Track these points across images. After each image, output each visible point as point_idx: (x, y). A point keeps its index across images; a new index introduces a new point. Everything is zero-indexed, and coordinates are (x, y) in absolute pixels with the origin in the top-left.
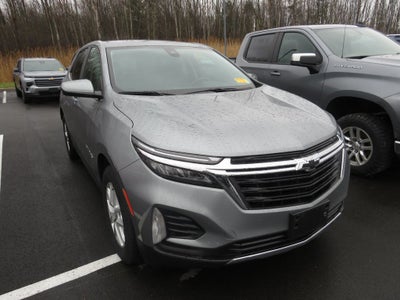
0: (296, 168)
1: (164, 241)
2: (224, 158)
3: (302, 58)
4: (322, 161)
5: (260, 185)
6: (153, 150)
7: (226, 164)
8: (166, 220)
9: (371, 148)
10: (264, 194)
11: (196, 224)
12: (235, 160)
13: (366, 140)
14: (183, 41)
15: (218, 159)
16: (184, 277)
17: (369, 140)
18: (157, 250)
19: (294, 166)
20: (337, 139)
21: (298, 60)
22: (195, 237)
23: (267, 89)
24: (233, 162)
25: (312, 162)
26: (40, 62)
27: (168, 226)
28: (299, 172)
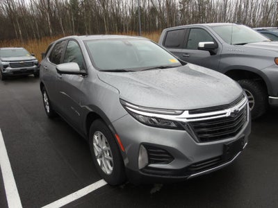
0: (227, 115)
1: (146, 167)
2: (184, 110)
3: (205, 45)
4: (240, 110)
5: (207, 127)
6: (137, 107)
7: (186, 114)
8: (149, 152)
9: (253, 101)
10: (208, 133)
11: (169, 154)
12: (192, 112)
13: (250, 97)
14: (110, 34)
15: (180, 112)
16: (153, 191)
17: (252, 96)
18: (141, 173)
19: (225, 114)
20: (244, 97)
21: (203, 46)
22: (167, 163)
23: (191, 66)
24: (190, 113)
25: (235, 111)
26: (13, 50)
27: (149, 156)
28: (229, 117)
